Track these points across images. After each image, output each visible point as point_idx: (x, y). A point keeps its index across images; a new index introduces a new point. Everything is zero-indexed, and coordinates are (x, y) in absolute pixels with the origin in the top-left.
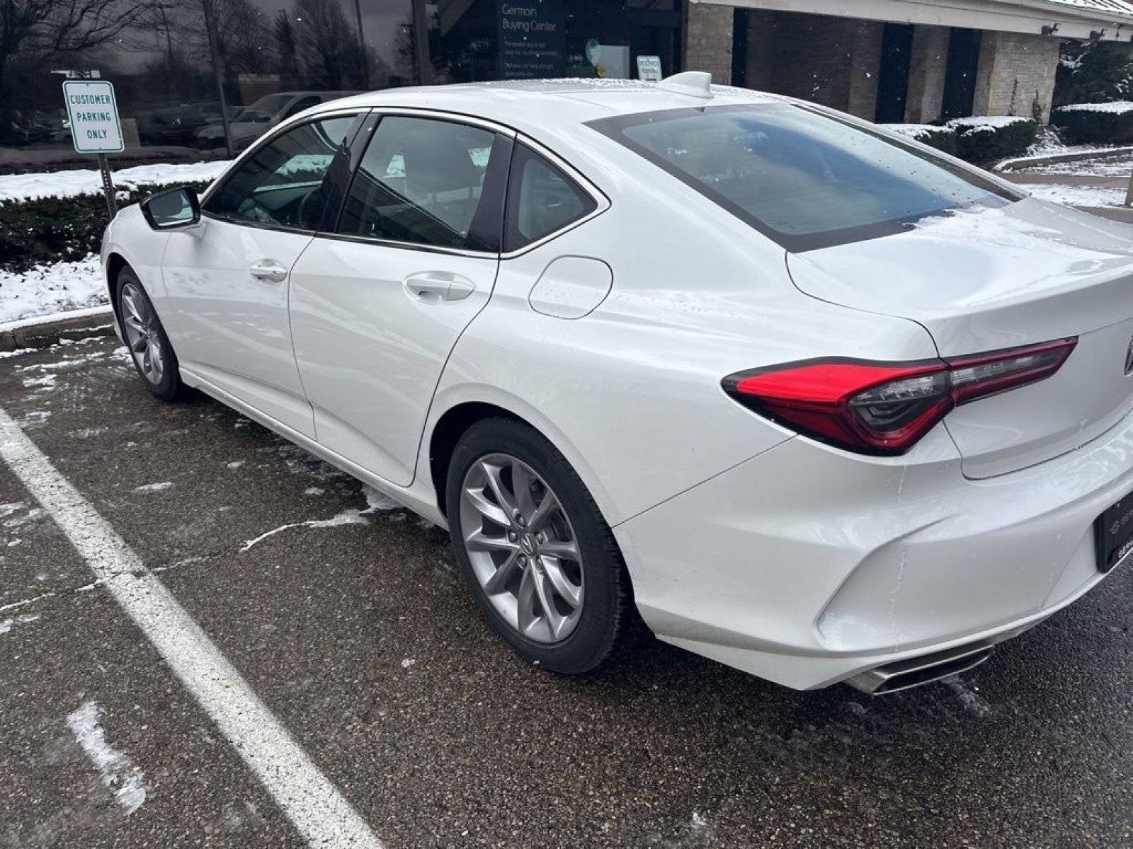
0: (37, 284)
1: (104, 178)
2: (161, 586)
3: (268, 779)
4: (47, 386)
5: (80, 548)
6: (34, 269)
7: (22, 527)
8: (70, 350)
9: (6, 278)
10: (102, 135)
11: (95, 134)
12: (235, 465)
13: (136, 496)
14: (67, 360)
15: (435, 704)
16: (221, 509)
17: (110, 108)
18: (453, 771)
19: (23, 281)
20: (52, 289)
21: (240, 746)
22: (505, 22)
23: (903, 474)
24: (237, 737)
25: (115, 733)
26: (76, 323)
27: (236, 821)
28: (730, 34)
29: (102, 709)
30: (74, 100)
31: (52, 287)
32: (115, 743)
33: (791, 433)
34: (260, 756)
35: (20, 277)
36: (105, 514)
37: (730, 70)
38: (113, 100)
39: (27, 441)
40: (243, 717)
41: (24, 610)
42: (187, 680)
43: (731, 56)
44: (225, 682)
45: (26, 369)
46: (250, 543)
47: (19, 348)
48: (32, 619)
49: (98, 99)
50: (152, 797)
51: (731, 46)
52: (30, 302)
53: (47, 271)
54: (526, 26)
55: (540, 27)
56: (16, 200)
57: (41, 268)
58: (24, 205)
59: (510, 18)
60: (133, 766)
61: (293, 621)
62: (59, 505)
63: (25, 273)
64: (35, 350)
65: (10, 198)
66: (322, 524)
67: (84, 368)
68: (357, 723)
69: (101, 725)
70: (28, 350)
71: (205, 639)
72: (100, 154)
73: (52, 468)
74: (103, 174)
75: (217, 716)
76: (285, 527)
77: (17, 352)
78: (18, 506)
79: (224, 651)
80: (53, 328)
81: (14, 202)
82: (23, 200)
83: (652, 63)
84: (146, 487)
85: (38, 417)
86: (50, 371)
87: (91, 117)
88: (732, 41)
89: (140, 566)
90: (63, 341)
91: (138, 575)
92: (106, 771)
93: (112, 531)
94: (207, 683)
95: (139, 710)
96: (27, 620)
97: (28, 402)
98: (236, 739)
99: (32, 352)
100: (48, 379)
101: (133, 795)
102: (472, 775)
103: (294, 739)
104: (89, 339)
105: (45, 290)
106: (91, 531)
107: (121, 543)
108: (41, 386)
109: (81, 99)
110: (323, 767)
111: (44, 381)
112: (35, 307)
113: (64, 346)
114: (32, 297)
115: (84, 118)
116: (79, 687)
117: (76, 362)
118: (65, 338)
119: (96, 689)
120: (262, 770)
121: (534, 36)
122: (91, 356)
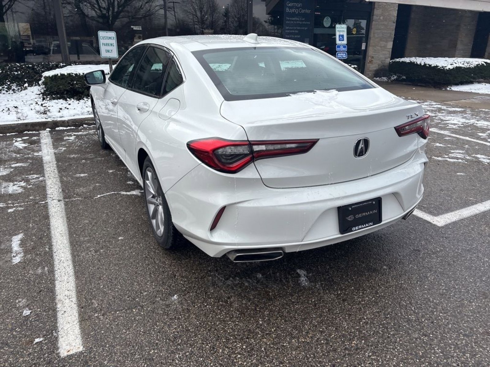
0: (83, 105)
1: (110, 67)
2: (63, 205)
3: (56, 262)
4: (71, 140)
5: (48, 191)
6: (84, 100)
7: (35, 182)
8: (85, 129)
9: (73, 102)
10: (111, 51)
11: (108, 51)
12: (111, 171)
13: (74, 177)
14: (83, 132)
15: (120, 251)
16: (97, 185)
17: (114, 42)
18: (111, 270)
19: (78, 103)
20: (87, 107)
21: (55, 253)
22: (287, 9)
23: (235, 181)
24: (56, 250)
25: (23, 243)
26: (89, 119)
27: (40, 271)
28: (396, 15)
29: (24, 236)
30: (102, 38)
31: (87, 106)
32: (21, 246)
33: (200, 162)
34: (59, 256)
35: (78, 102)
36: (62, 182)
37: (394, 31)
38: (115, 38)
39: (54, 156)
40: (61, 245)
41: (21, 206)
42: (53, 232)
43: (395, 24)
44: (63, 235)
45: (68, 134)
46: (99, 196)
47: (69, 126)
48: (21, 209)
49: (110, 38)
50: (22, 261)
51: (396, 20)
52: (79, 111)
53: (87, 100)
54: (297, 11)
55: (303, 11)
56: (79, 74)
57: (86, 99)
58: (82, 76)
59: (290, 8)
60: (22, 252)
61: (95, 221)
62: (50, 177)
63: (80, 101)
64: (75, 128)
65: (77, 73)
66: (125, 193)
67: (86, 135)
68: (93, 252)
69: (21, 240)
70: (72, 128)
71: (65, 222)
72: (109, 59)
73: (55, 166)
74: (110, 66)
75: (54, 244)
76: (113, 193)
77: (68, 128)
78: (37, 176)
79: (69, 226)
80: (81, 120)
81: (78, 74)
82: (82, 74)
83: (343, 28)
84: (79, 175)
85: (61, 149)
86: (74, 135)
87: (107, 45)
88: (396, 18)
89: (61, 198)
90: (85, 126)
91: (59, 201)
92: (14, 252)
93: (60, 187)
94: (57, 234)
95: (34, 238)
96: (19, 209)
97: (62, 144)
98: (55, 250)
99: (73, 128)
100: (72, 138)
101: (17, 260)
102: (116, 272)
103: (71, 254)
104: (93, 126)
105: (84, 107)
106: (54, 186)
107: (60, 190)
108: (69, 139)
109: (104, 38)
110: (74, 262)
111: (71, 138)
112: (79, 113)
113: (84, 127)
114: (80, 110)
115: (105, 45)
116: (21, 230)
117: (85, 133)
118: (86, 125)
119: (26, 231)
120: (56, 260)
121: (299, 15)
122: (90, 131)
